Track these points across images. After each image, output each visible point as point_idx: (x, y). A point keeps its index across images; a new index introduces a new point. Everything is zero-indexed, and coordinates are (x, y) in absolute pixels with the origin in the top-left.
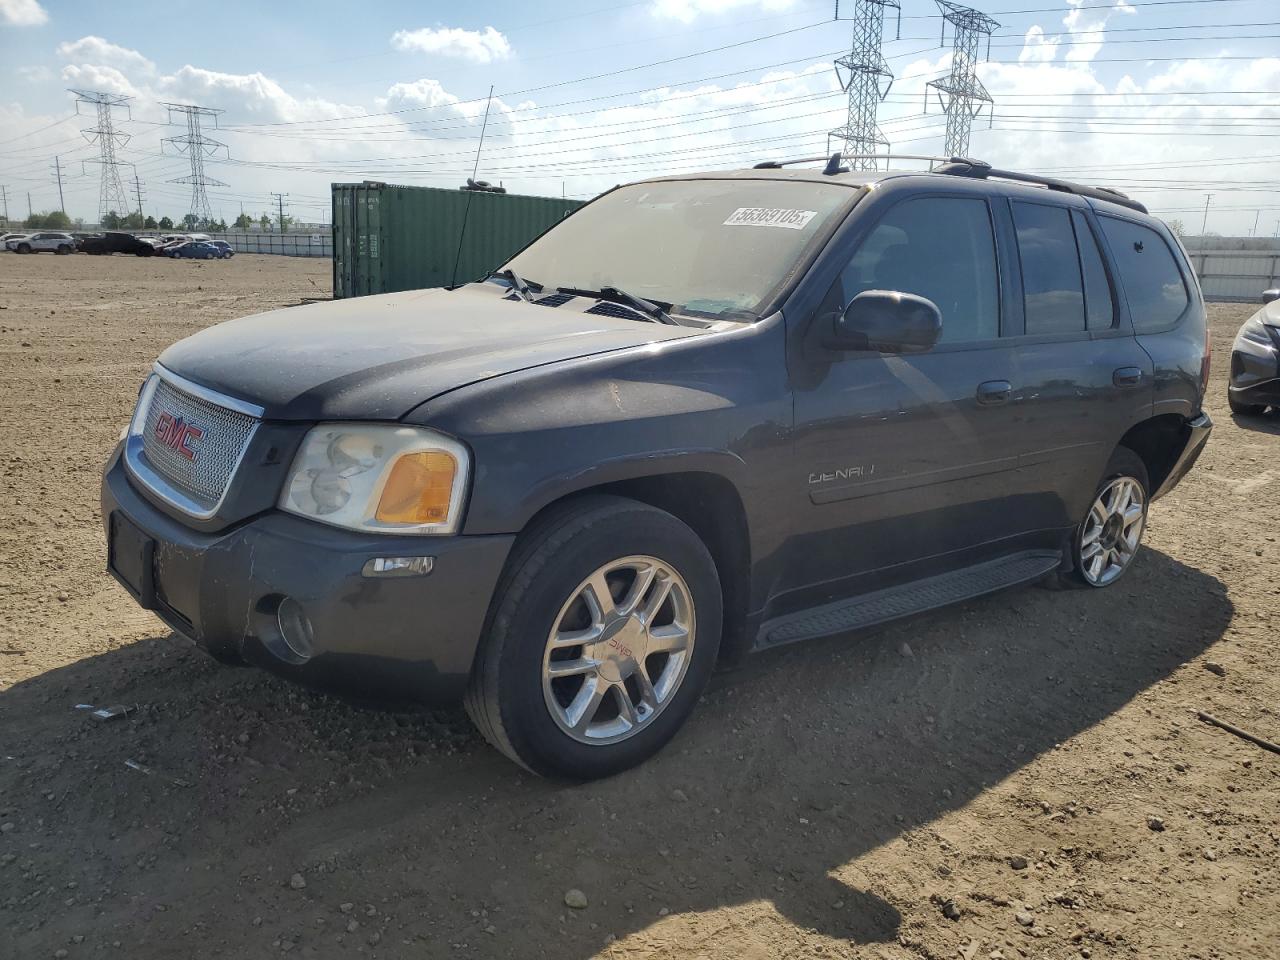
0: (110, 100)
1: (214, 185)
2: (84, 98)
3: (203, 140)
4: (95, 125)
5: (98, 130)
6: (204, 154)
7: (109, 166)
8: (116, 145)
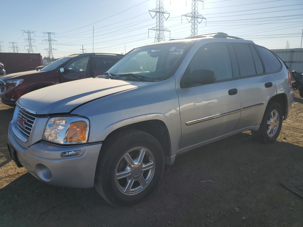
0: (31, 32)
1: (54, 50)
2: (24, 32)
3: (51, 40)
4: (27, 38)
5: (28, 39)
6: (52, 43)
7: (30, 47)
8: (32, 42)
